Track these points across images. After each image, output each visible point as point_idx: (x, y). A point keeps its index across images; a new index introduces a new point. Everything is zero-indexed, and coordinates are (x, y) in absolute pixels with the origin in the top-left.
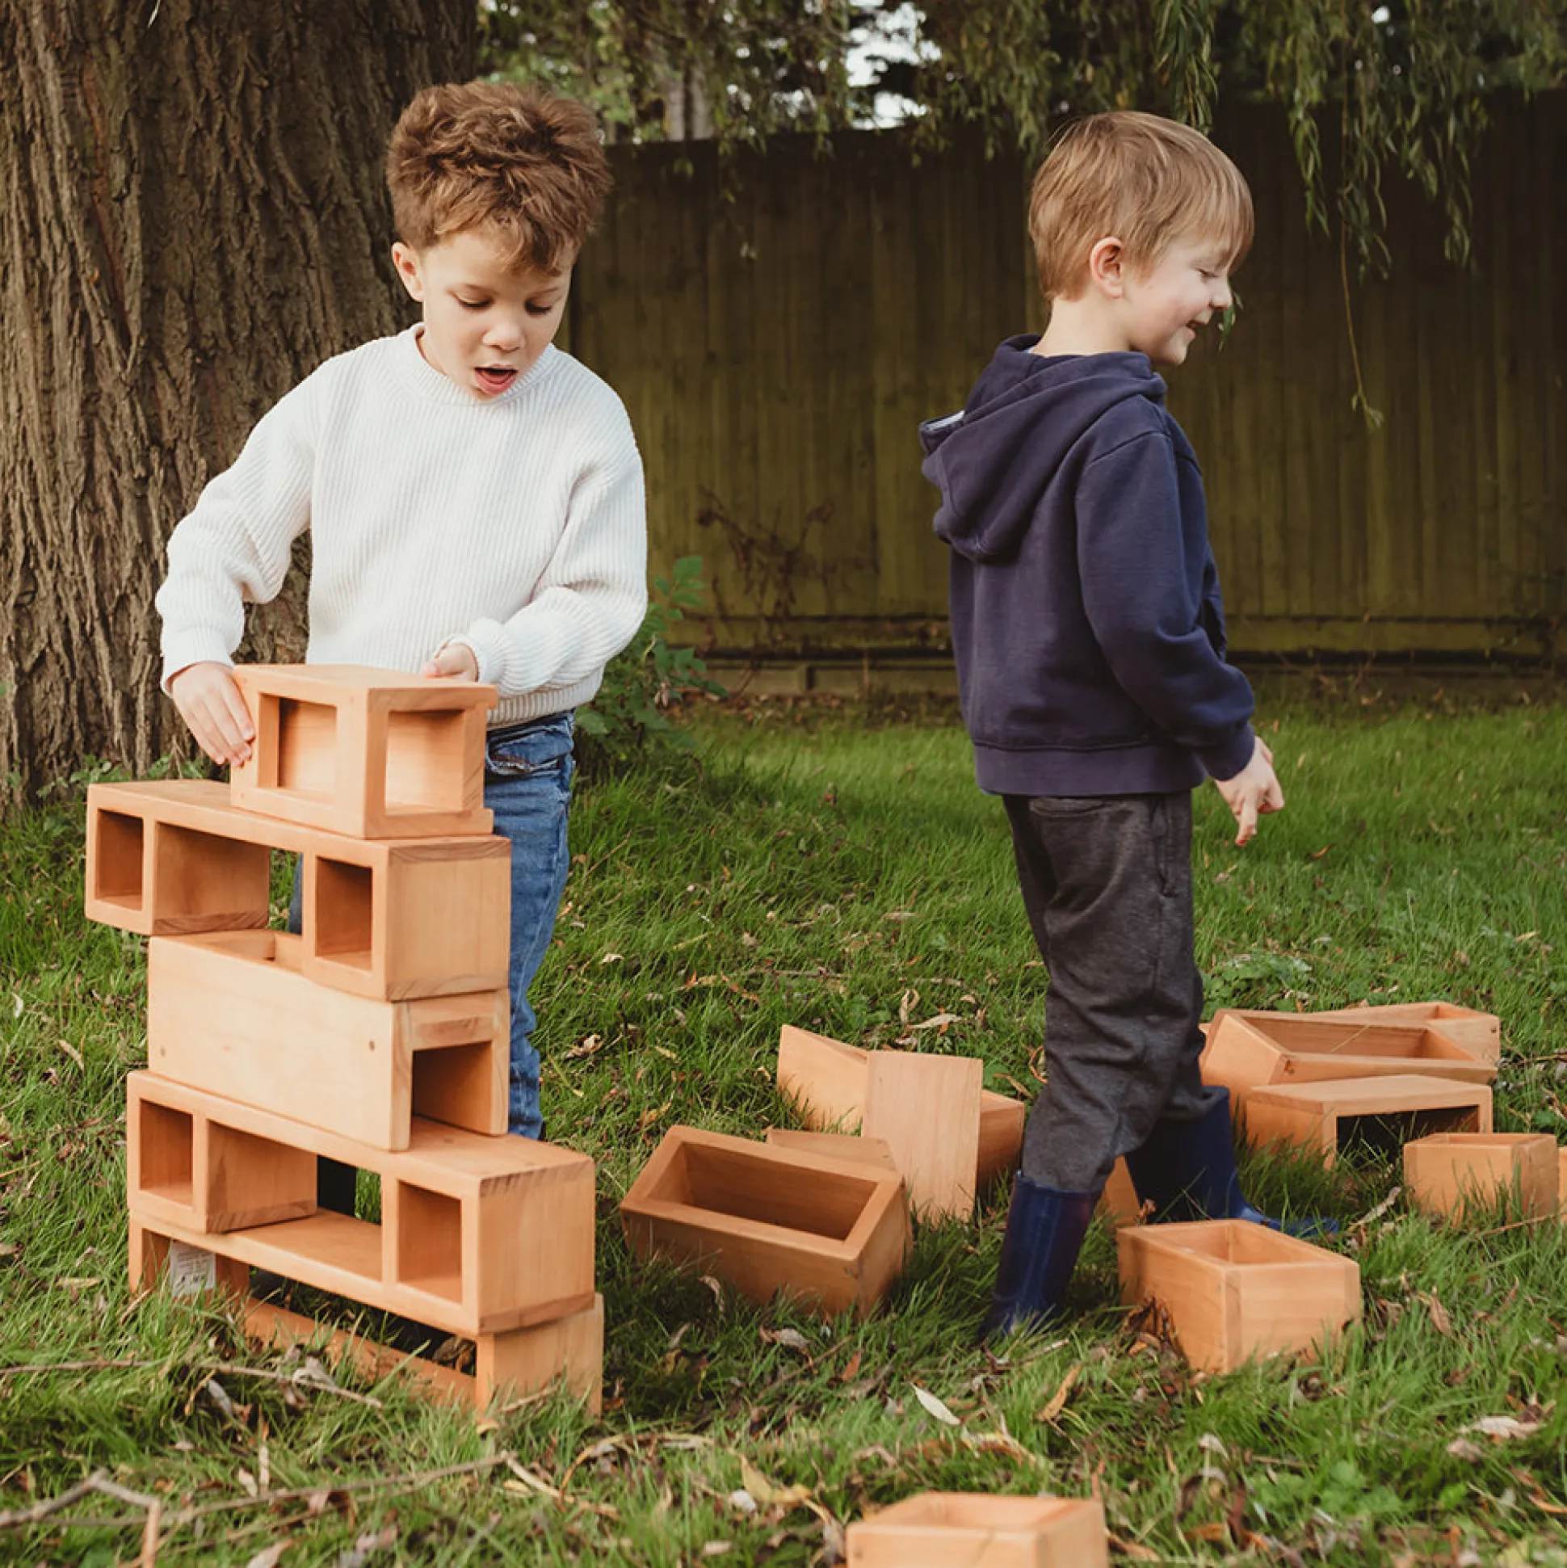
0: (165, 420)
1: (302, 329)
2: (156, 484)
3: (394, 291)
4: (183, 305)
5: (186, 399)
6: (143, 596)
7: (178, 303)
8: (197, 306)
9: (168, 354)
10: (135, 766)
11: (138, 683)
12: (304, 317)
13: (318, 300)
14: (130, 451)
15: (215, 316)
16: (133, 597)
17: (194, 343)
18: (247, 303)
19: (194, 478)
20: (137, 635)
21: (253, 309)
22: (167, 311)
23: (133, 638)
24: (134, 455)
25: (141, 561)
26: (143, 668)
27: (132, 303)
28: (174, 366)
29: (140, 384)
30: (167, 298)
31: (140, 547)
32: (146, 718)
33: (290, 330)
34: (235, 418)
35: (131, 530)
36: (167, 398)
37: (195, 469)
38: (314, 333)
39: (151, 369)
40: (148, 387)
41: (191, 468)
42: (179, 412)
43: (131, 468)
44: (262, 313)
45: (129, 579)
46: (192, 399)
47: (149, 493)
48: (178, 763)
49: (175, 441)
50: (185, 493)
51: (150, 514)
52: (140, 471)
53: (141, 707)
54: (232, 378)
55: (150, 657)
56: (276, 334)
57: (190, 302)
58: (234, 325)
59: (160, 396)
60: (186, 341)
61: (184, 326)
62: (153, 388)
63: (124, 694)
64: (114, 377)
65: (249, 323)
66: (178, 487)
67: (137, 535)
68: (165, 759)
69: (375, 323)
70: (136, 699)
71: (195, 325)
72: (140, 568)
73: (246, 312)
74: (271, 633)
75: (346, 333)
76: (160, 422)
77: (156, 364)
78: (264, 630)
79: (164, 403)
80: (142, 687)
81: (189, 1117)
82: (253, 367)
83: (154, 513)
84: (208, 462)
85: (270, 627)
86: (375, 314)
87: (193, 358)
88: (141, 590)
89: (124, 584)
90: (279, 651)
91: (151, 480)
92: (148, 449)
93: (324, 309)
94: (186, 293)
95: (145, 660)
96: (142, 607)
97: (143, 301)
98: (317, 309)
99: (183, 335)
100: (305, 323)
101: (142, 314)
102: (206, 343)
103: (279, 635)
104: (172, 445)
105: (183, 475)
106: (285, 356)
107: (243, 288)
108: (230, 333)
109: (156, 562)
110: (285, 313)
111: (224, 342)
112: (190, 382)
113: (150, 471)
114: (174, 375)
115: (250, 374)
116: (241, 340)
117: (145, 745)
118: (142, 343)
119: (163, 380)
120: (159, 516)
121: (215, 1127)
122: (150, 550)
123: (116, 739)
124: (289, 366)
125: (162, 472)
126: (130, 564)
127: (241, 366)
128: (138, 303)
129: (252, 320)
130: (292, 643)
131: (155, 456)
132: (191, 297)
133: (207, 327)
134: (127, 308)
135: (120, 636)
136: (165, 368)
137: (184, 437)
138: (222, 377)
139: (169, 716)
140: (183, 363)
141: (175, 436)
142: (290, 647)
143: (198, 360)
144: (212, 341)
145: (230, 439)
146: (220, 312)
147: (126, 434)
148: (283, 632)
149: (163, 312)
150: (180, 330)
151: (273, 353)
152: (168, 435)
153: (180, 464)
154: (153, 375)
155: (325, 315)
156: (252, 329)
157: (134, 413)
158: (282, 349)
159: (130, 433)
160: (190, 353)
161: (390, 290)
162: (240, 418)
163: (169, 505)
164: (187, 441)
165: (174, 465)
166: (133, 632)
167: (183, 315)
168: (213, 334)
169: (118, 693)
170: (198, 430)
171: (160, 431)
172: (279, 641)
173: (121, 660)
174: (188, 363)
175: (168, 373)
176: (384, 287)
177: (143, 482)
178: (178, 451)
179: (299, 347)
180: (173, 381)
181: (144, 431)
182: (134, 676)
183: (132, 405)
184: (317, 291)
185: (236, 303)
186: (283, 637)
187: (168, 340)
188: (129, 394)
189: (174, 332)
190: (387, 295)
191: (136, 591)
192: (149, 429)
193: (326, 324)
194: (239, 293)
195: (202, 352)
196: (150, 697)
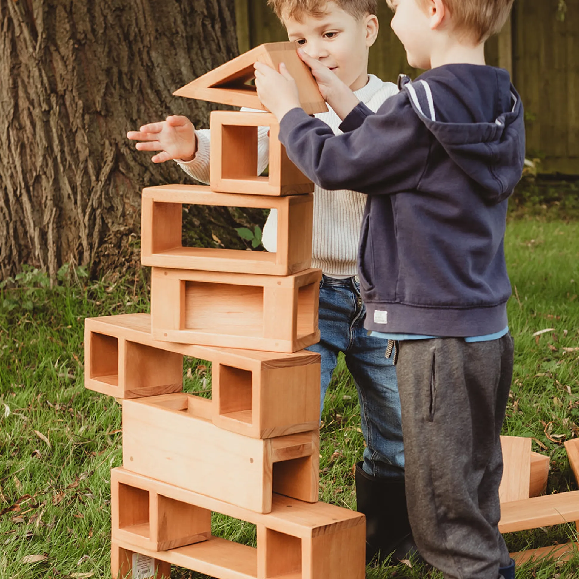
0: (58, 79)
1: (133, 28)
2: (54, 114)
3: (182, 6)
4: (66, 15)
5: (70, 67)
6: (49, 175)
7: (63, 14)
8: (74, 16)
9: (59, 43)
10: (48, 269)
11: (48, 223)
12: (134, 21)
13: (141, 12)
14: (39, 96)
15: (84, 21)
16: (44, 177)
17: (73, 36)
18: (102, 14)
19: (76, 111)
20: (47, 197)
21: (105, 17)
22: (58, 18)
23: (44, 199)
24: (42, 98)
25: (47, 156)
26: (51, 215)
27: (38, 14)
28: (62, 50)
29: (44, 58)
30: (57, 11)
31: (46, 149)
32: (53, 243)
33: (126, 29)
34: (97, 78)
35: (41, 139)
36: (59, 66)
37: (76, 107)
38: (140, 31)
39: (49, 50)
40: (48, 60)
41: (74, 106)
42: (66, 74)
43: (40, 106)
44: (110, 19)
45: (41, 166)
46: (74, 68)
47: (51, 119)
48: (74, 268)
49: (65, 91)
50: (71, 119)
51: (52, 131)
52: (45, 107)
53: (50, 237)
54: (95, 56)
55: (54, 209)
56: (118, 31)
57: (70, 13)
58: (95, 26)
59: (55, 65)
60: (69, 35)
61: (67, 26)
62: (51, 61)
63: (40, 229)
64: (29, 55)
65: (104, 25)
66: (67, 116)
67: (44, 142)
68: (66, 266)
69: (173, 24)
70: (47, 232)
71: (73, 26)
72: (47, 161)
73: (102, 19)
74: (122, 196)
75: (157, 31)
76: (55, 79)
77: (52, 48)
78: (118, 194)
79: (57, 70)
80: (50, 226)
81: (147, 493)
82: (107, 49)
83: (54, 130)
84: (84, 103)
85: (121, 193)
86: (172, 20)
87: (73, 45)
88: (48, 173)
89: (38, 170)
90: (126, 206)
91: (52, 112)
92: (49, 95)
93: (145, 17)
94: (68, 9)
95: (52, 211)
96: (49, 182)
97: (44, 13)
98: (141, 17)
99: (67, 32)
100: (134, 25)
101: (44, 20)
102: (80, 36)
103: (126, 197)
104: (62, 93)
105: (70, 110)
106: (124, 43)
107: (100, 6)
108: (93, 31)
109: (56, 157)
110: (123, 19)
111: (90, 36)
112: (72, 58)
113: (51, 108)
114: (63, 54)
115: (105, 54)
116: (100, 35)
117: (53, 257)
118: (44, 36)
119: (56, 57)
120: (57, 132)
121: (162, 498)
122: (52, 150)
123: (36, 254)
124: (126, 49)
125: (58, 108)
126: (41, 159)
127: (100, 50)
128: (41, 13)
129: (105, 23)
130: (133, 201)
131: (53, 99)
132: (71, 10)
133: (81, 27)
134: (35, 16)
135: (37, 197)
136: (57, 50)
137: (70, 89)
138: (89, 55)
139: (66, 241)
140: (68, 47)
141: (65, 88)
142: (133, 204)
143: (76, 46)
144: (83, 36)
145: (95, 90)
146: (87, 19)
147: (36, 87)
148: (128, 196)
149: (55, 19)
150: (65, 29)
151: (117, 42)
152: (60, 88)
153: (68, 103)
154: (51, 54)
155: (145, 20)
156: (106, 28)
157: (41, 75)
158: (122, 39)
159: (39, 86)
160: (71, 42)
161: (180, 6)
162: (100, 78)
163: (62, 126)
164: (72, 91)
165: (64, 104)
166: (44, 195)
167: (66, 20)
168: (84, 32)
169: (37, 229)
170: (77, 85)
171: (56, 85)
172: (127, 201)
173: (38, 211)
174: (71, 47)
175: (60, 53)
176: (177, 4)
177: (47, 113)
178: (66, 96)
179: (132, 38)
180: (63, 58)
181: (47, 85)
182: (46, 220)
183: (40, 70)
184: (140, 6)
185: (96, 15)
186: (129, 199)
187: (58, 34)
188: (37, 64)
189: (62, 30)
190: (179, 9)
191: (45, 173)
192: (50, 84)
193: (146, 26)
194: (97, 9)
195: (79, 42)
196: (55, 231)
